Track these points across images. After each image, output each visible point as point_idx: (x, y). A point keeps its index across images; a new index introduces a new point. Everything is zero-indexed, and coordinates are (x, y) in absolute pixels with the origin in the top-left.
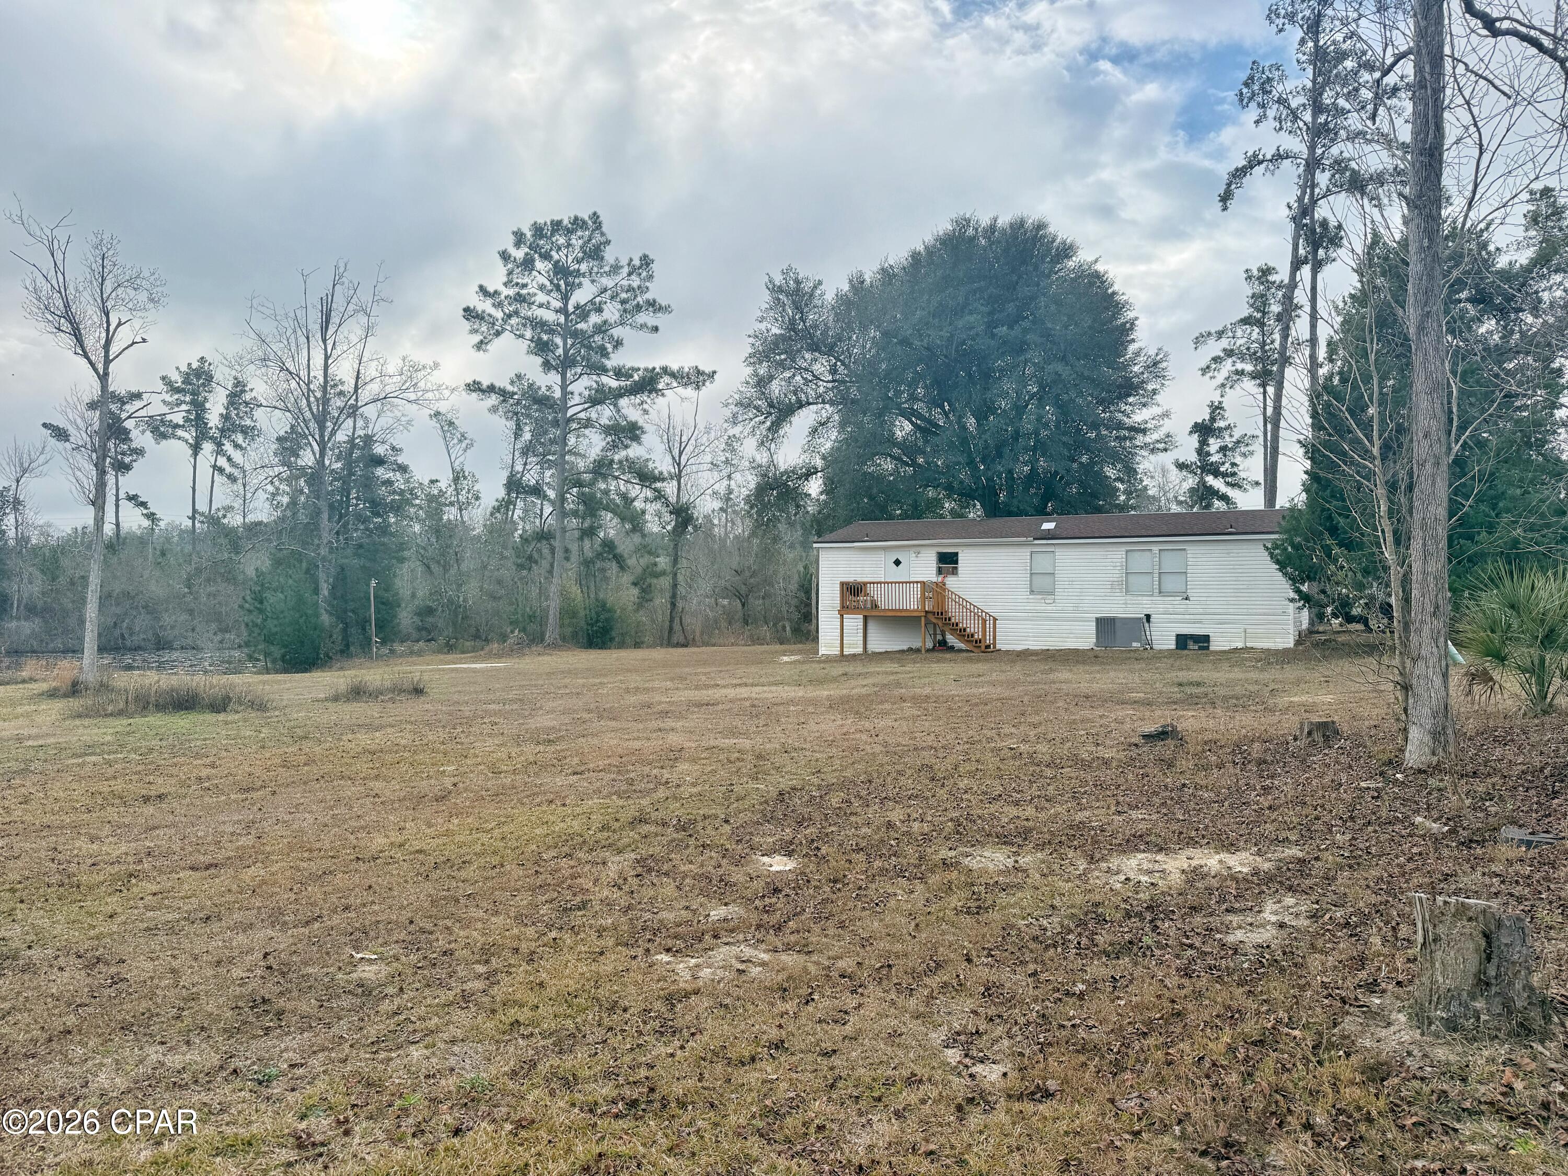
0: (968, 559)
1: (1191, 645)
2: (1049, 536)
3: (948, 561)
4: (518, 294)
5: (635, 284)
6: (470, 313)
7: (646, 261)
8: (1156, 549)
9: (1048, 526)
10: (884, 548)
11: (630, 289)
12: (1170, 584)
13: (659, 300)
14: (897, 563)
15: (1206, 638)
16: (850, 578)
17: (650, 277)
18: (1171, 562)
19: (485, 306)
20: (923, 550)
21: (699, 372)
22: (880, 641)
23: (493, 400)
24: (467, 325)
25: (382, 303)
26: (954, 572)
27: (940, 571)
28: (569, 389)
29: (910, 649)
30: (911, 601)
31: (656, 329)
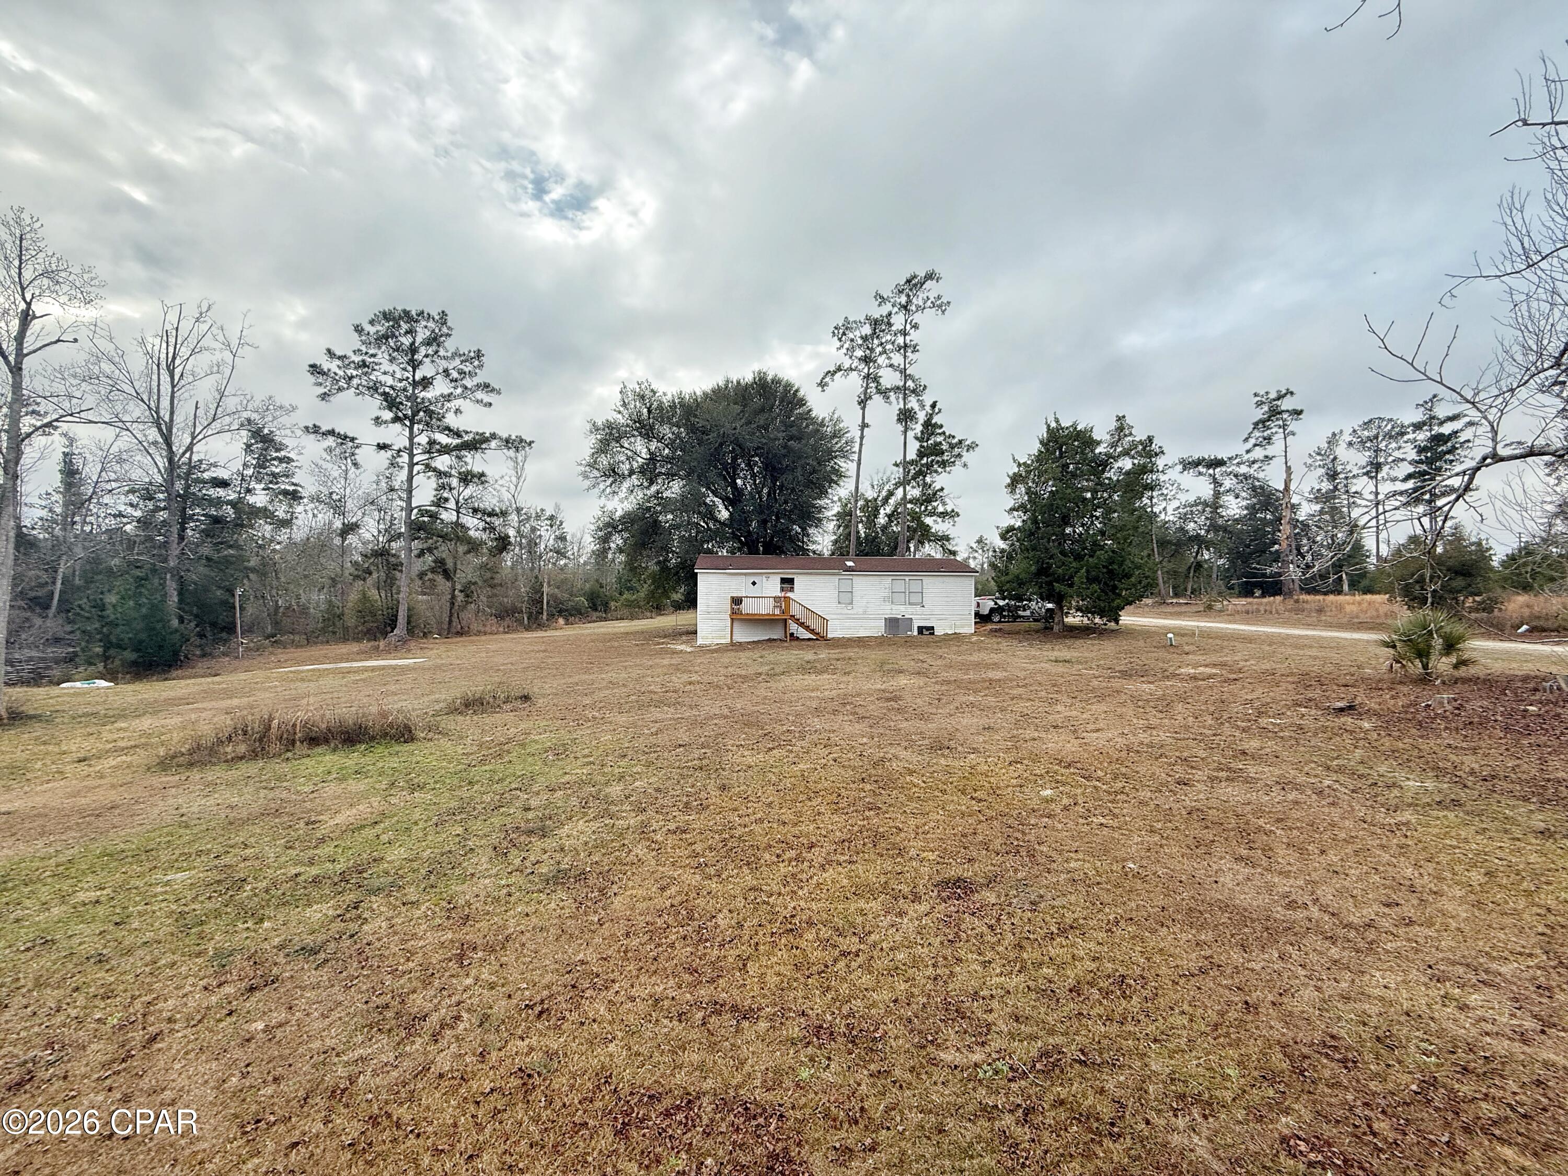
0: (799, 581)
1: (925, 632)
2: (850, 569)
3: (788, 582)
4: (363, 361)
5: (467, 370)
6: (315, 369)
7: (479, 355)
8: (907, 579)
9: (850, 564)
10: (745, 574)
11: (461, 372)
12: (916, 598)
13: (492, 384)
14: (754, 583)
15: (933, 628)
16: (736, 594)
17: (481, 366)
18: (915, 586)
19: (333, 366)
20: (772, 576)
21: (522, 441)
22: (743, 635)
23: (331, 441)
24: (312, 379)
25: (246, 347)
26: (792, 590)
27: (782, 590)
28: (416, 440)
29: (770, 640)
30: (765, 608)
31: (490, 404)
